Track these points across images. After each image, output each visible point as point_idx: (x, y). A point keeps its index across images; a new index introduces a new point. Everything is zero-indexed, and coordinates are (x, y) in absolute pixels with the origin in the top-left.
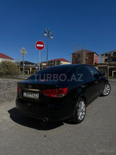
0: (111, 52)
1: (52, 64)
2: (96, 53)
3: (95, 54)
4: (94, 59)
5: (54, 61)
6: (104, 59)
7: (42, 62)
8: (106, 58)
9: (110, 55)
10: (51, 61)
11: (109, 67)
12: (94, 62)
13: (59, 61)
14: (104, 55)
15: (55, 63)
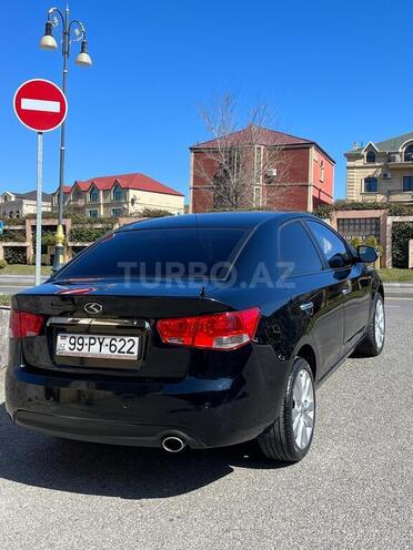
0: (396, 142)
1: (81, 203)
2: (318, 148)
3: (313, 152)
4: (311, 180)
5: (93, 190)
6: (359, 177)
7: (18, 196)
8: (370, 172)
9: (389, 158)
10: (77, 191)
11: (390, 220)
12: (311, 192)
13: (119, 189)
14: (359, 157)
15: (95, 197)
